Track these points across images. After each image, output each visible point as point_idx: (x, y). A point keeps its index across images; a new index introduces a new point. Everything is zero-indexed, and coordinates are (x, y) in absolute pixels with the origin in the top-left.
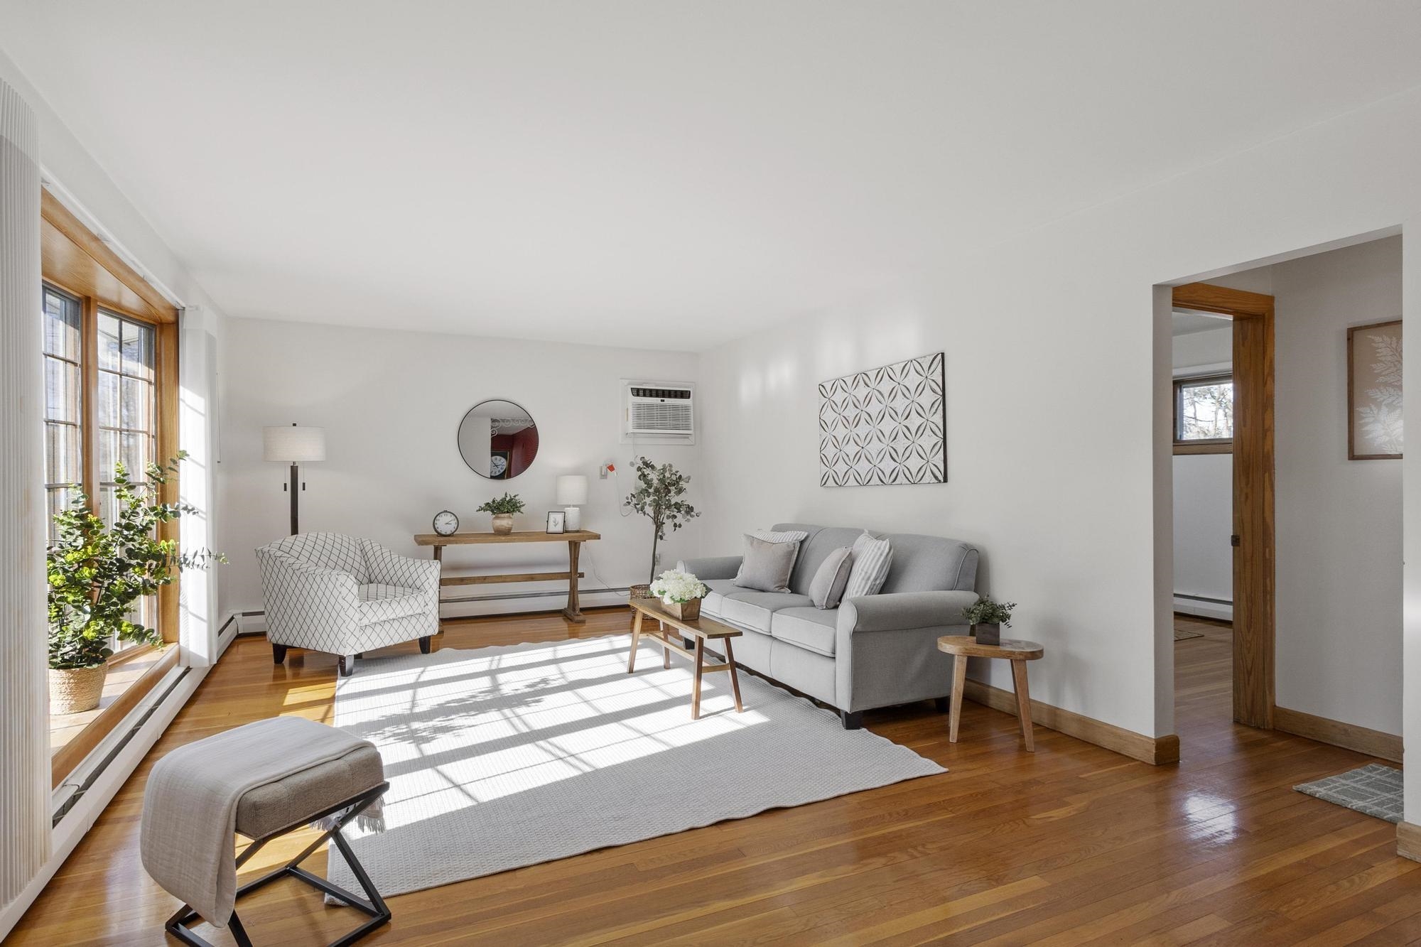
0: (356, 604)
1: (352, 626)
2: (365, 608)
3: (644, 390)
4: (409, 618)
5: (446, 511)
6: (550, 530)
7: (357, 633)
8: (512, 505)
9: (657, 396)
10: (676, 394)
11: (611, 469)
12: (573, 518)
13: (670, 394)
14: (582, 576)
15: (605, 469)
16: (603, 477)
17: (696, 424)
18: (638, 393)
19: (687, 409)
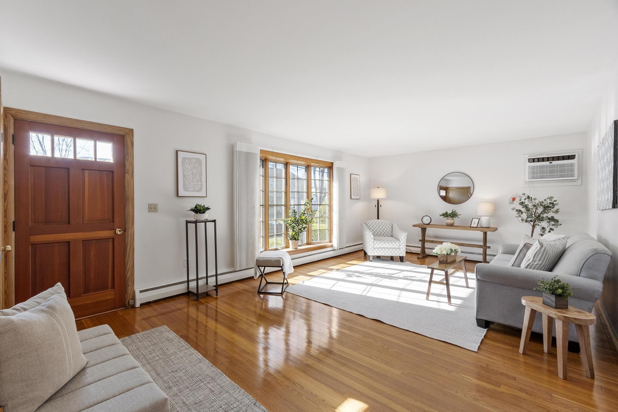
0: (372, 240)
1: (371, 247)
2: (375, 242)
3: (538, 159)
4: (393, 249)
5: (427, 216)
6: (472, 226)
7: (372, 249)
8: (453, 215)
9: (548, 161)
10: (563, 158)
11: (514, 199)
12: (484, 221)
13: (558, 158)
14: (489, 247)
15: (511, 200)
16: (510, 203)
17: (582, 173)
18: (534, 160)
19: (572, 165)
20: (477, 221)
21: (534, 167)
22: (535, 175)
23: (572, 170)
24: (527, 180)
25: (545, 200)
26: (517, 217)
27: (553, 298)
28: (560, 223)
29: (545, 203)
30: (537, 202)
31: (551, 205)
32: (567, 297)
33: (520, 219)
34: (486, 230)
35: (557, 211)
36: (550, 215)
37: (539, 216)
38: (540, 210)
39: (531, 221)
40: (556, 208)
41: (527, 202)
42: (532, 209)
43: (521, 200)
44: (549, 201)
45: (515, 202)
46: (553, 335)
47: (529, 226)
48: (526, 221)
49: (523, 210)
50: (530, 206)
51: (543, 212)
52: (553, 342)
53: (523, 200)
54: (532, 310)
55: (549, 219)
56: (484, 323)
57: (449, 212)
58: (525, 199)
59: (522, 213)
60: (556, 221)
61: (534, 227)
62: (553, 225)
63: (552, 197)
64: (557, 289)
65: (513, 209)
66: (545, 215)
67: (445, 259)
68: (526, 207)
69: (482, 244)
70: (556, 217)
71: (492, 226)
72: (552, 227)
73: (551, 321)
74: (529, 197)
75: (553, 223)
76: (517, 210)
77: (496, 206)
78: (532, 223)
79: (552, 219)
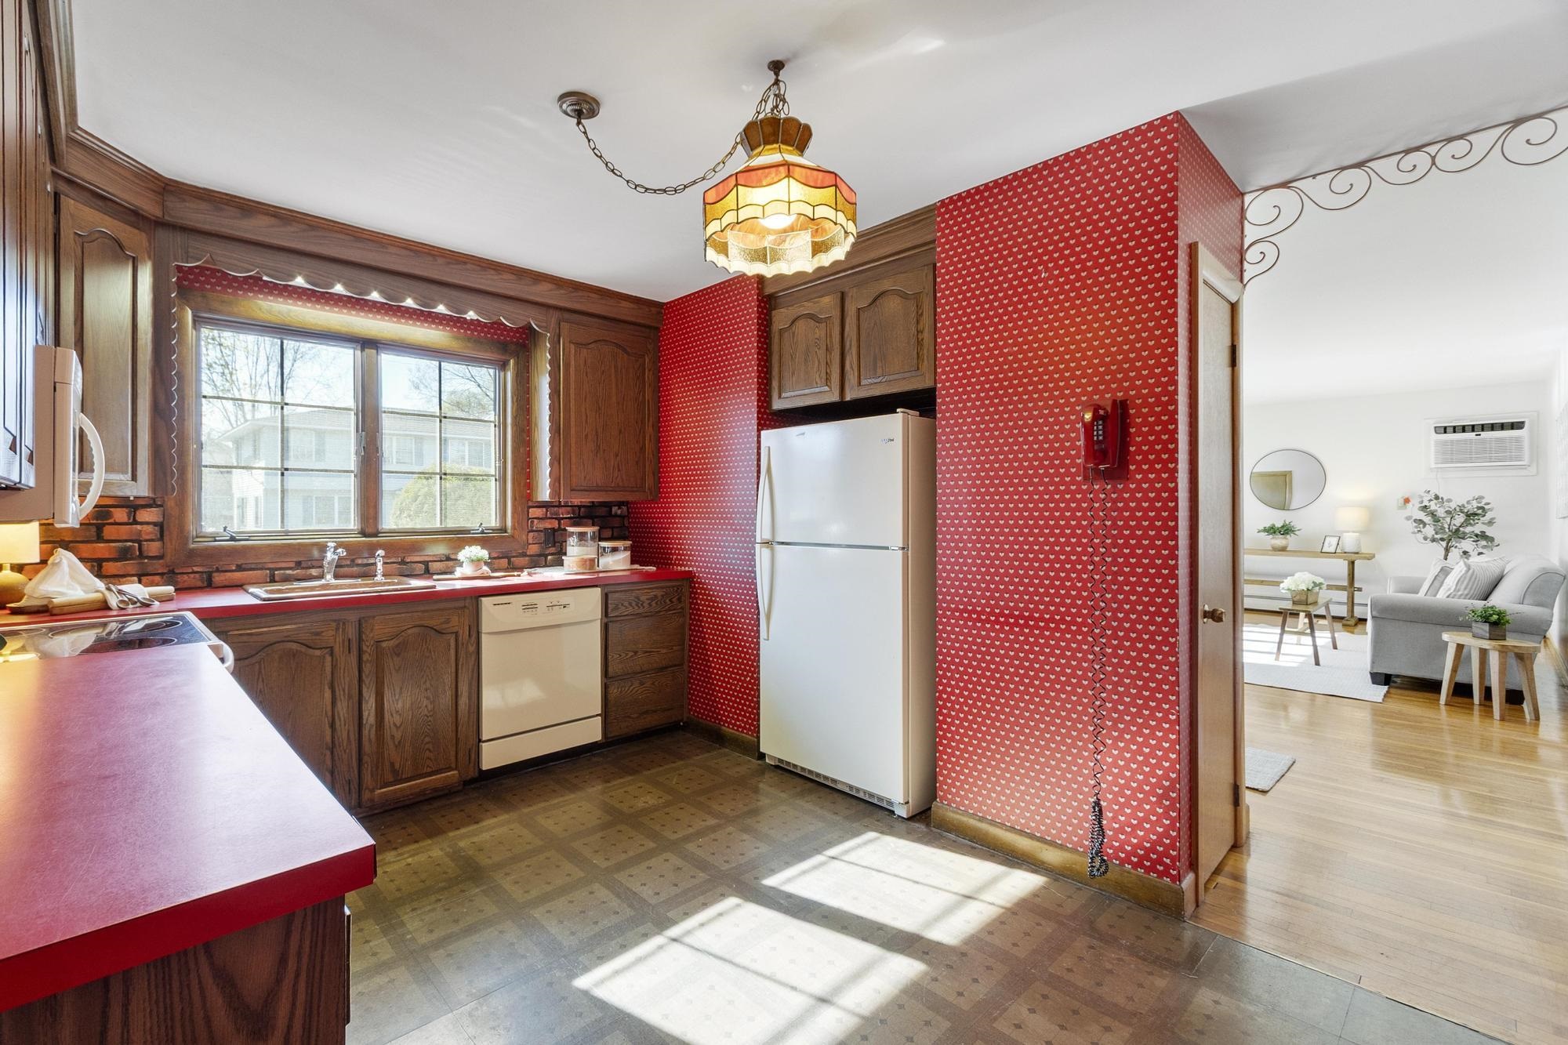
3: (1454, 427)
6: (1324, 550)
8: (1286, 530)
9: (1473, 431)
10: (1502, 427)
11: (1407, 501)
12: (1350, 542)
13: (1492, 427)
14: (1360, 590)
15: (1402, 501)
16: (1400, 508)
17: (1538, 453)
18: (1445, 430)
19: (1518, 440)
20: (1334, 541)
21: (1445, 443)
22: (1448, 456)
23: (1520, 448)
24: (1433, 466)
25: (1468, 502)
26: (1414, 533)
27: (1486, 627)
28: (1496, 542)
29: (1469, 507)
30: (1453, 505)
31: (1480, 512)
32: (1504, 624)
33: (1420, 536)
34: (1353, 557)
35: (1491, 523)
36: (1478, 529)
37: (1457, 530)
38: (1459, 519)
39: (1442, 539)
40: (1489, 516)
41: (1433, 506)
42: (1444, 518)
43: (1422, 502)
44: (1475, 504)
45: (1410, 505)
46: (1487, 684)
47: (1439, 548)
48: (1433, 540)
49: (1428, 519)
50: (1441, 513)
51: (1466, 523)
52: (1487, 693)
53: (1426, 503)
54: (1458, 645)
55: (1477, 535)
56: (1383, 679)
57: (1279, 525)
58: (1430, 500)
59: (1425, 525)
60: (1492, 539)
61: (1447, 550)
62: (1484, 547)
63: (1481, 498)
64: (1491, 615)
65: (1408, 518)
66: (1468, 529)
67: (1304, 598)
68: (1433, 514)
69: (1346, 583)
70: (1489, 532)
71: (1364, 550)
72: (1481, 550)
73: (1484, 653)
74: (1437, 497)
75: (1484, 543)
76: (1415, 521)
77: (1374, 512)
78: (1444, 544)
79: (1482, 536)
